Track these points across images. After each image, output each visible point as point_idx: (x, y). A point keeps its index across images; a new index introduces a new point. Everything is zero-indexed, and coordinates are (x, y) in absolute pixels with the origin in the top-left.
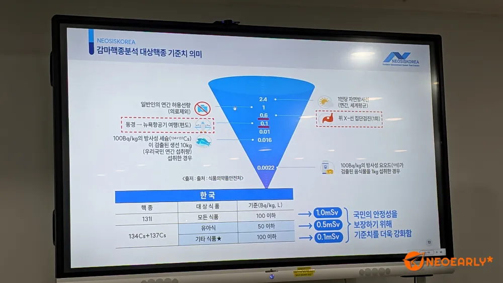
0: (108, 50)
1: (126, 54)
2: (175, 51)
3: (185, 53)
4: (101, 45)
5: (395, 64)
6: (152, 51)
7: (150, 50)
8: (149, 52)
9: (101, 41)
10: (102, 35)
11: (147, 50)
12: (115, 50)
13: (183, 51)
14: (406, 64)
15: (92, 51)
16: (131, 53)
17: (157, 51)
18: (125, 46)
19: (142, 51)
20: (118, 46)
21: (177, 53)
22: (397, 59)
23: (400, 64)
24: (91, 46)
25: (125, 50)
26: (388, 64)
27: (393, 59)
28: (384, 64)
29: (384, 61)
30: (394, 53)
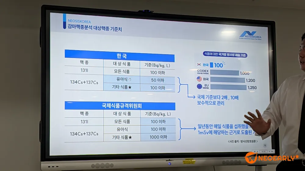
0: (74, 26)
1: (85, 29)
2: (114, 28)
3: (120, 29)
4: (70, 23)
5: (247, 38)
6: (101, 27)
7: (100, 27)
8: (99, 28)
9: (70, 21)
10: (71, 18)
11: (98, 27)
12: (78, 26)
13: (119, 28)
14: (253, 38)
15: (65, 27)
16: (88, 29)
17: (103, 28)
18: (84, 24)
19: (95, 28)
20: (81, 24)
21: (116, 29)
22: (248, 35)
23: (250, 38)
24: (65, 24)
25: (84, 27)
26: (242, 38)
27: (246, 35)
28: (240, 38)
29: (240, 36)
30: (246, 31)
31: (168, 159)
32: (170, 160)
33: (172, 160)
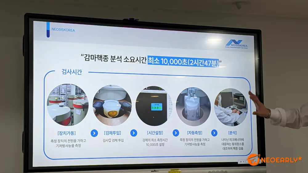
9: (54, 29)
14: (240, 47)
23: (236, 47)
26: (228, 47)
27: (232, 44)
28: (226, 47)
29: (226, 45)
30: (232, 40)
31: (153, 170)
32: (155, 171)
33: (157, 171)
